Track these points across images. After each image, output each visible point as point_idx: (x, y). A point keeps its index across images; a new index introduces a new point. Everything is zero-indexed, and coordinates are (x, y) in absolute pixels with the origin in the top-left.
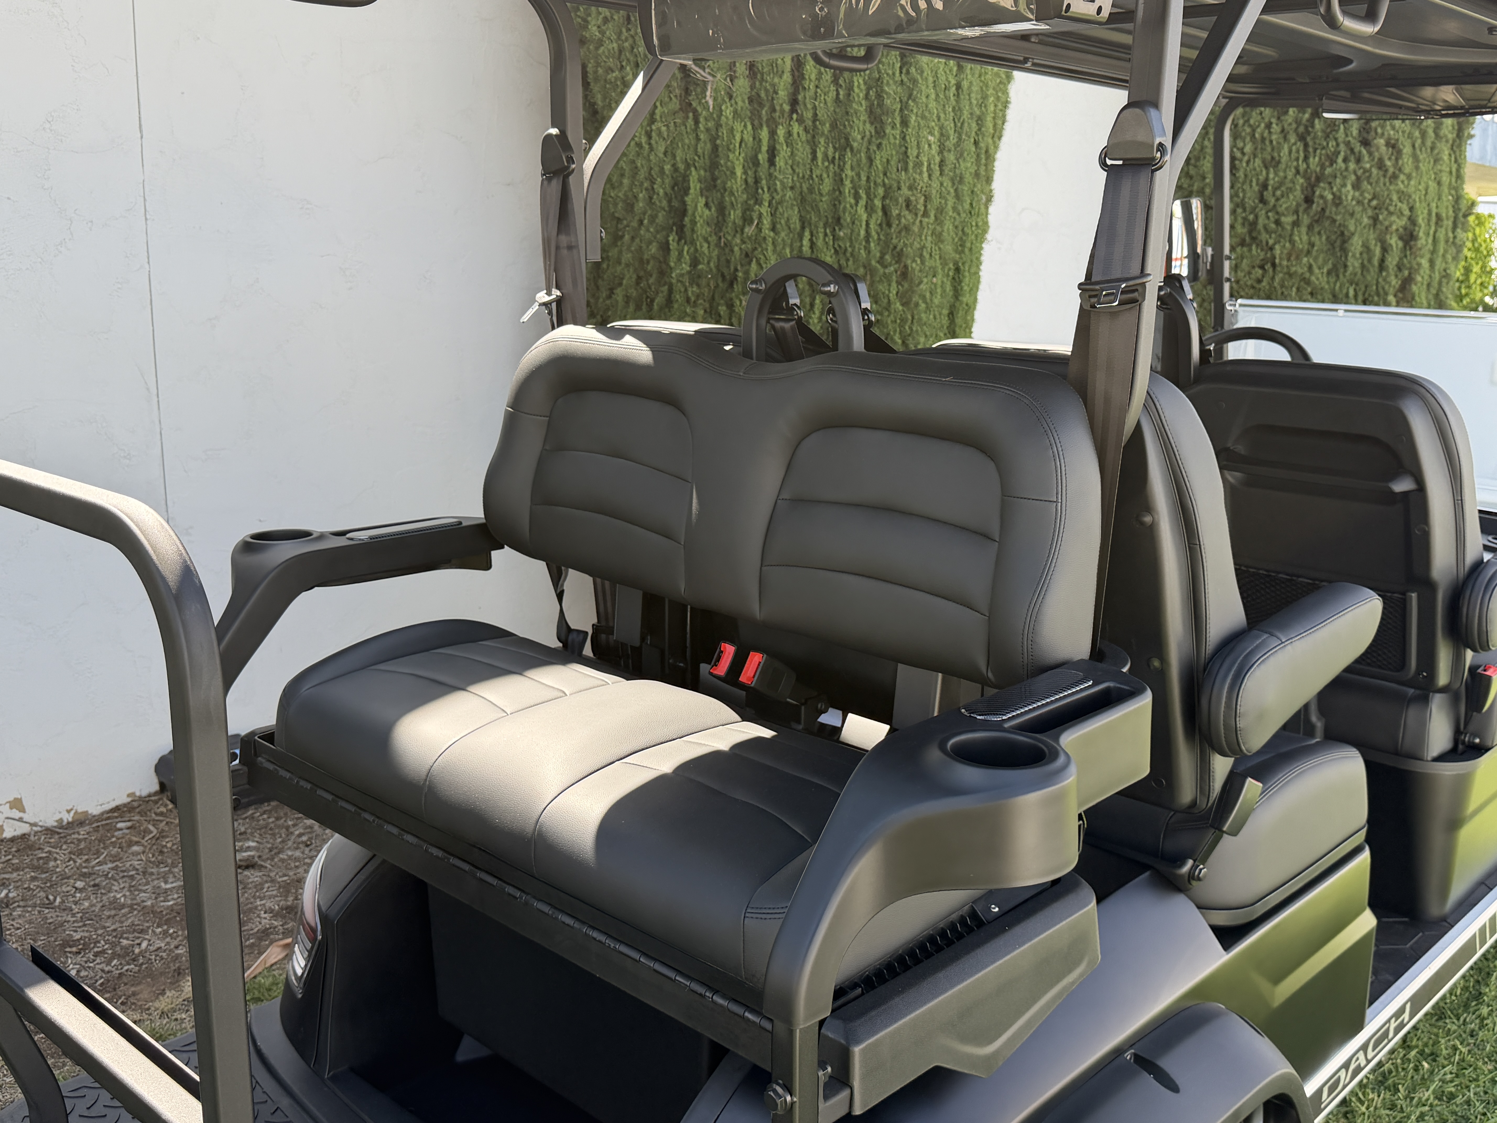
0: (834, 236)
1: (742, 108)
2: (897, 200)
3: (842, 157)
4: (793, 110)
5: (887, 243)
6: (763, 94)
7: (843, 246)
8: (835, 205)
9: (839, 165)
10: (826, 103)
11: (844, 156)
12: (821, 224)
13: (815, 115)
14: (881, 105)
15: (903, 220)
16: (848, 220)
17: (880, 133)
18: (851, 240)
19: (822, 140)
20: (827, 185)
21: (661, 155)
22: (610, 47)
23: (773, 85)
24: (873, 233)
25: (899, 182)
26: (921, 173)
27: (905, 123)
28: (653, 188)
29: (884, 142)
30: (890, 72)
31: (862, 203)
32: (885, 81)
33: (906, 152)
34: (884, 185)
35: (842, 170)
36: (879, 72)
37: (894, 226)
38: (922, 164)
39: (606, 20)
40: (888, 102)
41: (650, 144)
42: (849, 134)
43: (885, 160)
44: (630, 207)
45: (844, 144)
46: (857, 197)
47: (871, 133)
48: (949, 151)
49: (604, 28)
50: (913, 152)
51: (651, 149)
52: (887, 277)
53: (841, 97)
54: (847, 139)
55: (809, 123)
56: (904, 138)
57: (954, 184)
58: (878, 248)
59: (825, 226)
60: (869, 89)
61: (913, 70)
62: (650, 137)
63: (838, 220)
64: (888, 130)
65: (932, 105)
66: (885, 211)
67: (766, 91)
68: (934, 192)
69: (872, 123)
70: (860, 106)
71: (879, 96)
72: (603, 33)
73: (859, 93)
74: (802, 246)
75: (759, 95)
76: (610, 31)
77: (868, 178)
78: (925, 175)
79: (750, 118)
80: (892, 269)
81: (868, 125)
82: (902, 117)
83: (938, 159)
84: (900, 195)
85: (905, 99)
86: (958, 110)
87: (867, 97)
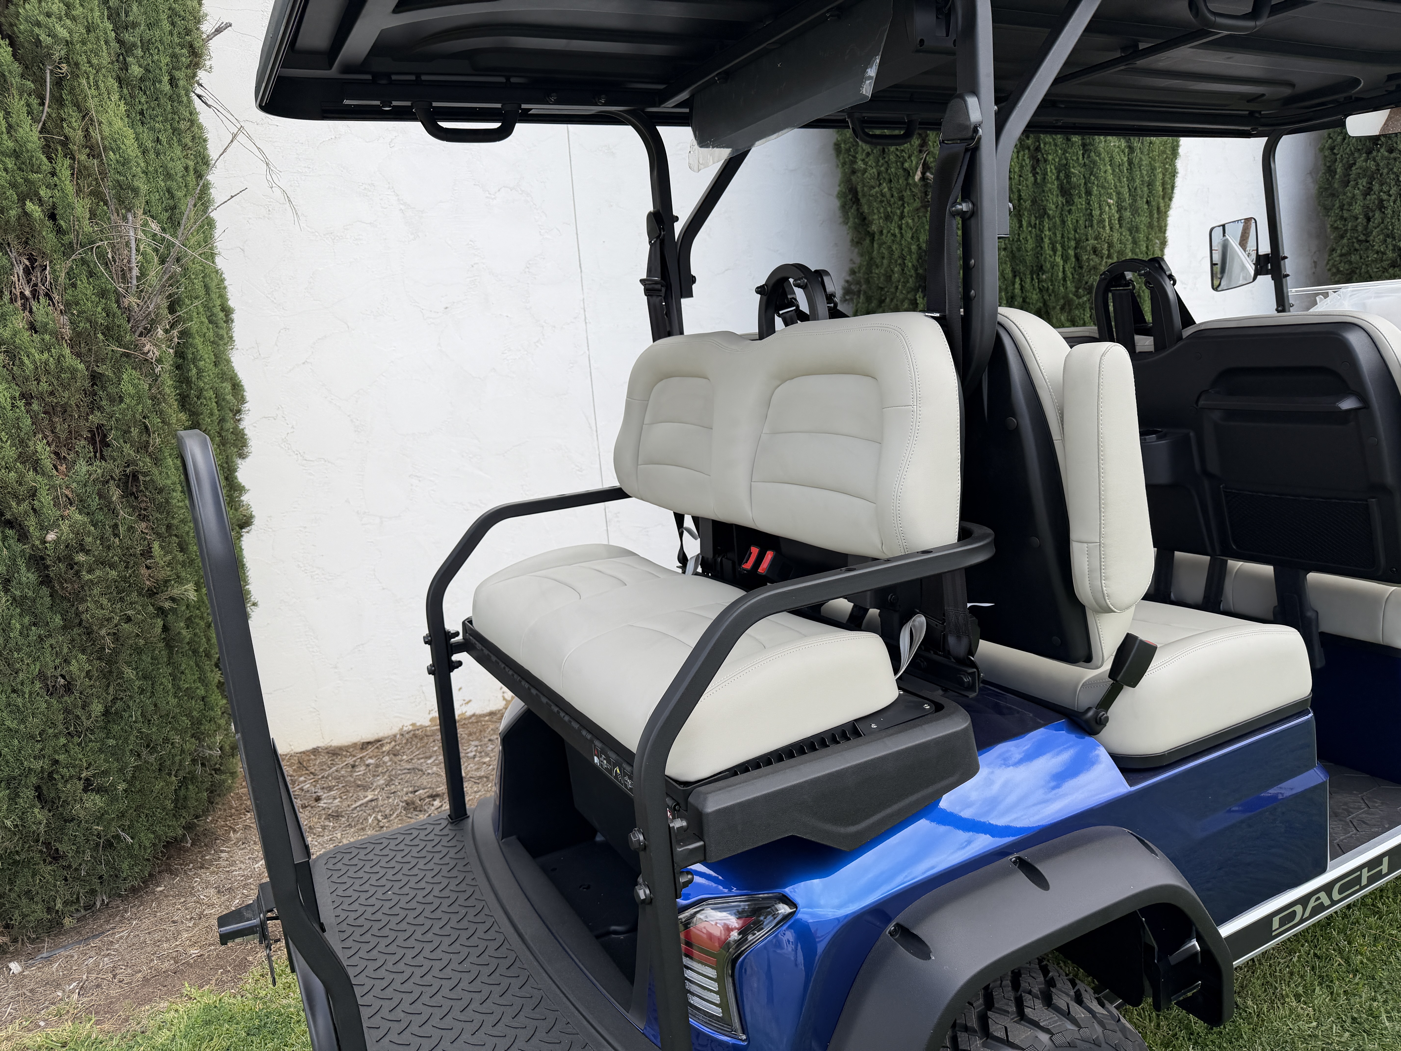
0: (1038, 279)
2: (1086, 248)
3: (1041, 223)
5: (1080, 280)
7: (1045, 285)
8: (1038, 257)
9: (1040, 229)
10: (1027, 186)
11: (1043, 222)
12: (1028, 272)
14: (1068, 183)
15: (1092, 263)
16: (1049, 266)
17: (1070, 202)
18: (1052, 281)
20: (1030, 244)
21: (909, 240)
22: (871, 172)
24: (1069, 275)
25: (1087, 235)
26: (1104, 227)
27: (1089, 193)
28: (904, 263)
29: (1073, 208)
30: (1075, 158)
31: (1059, 253)
32: (1071, 165)
33: (1091, 214)
34: (1075, 239)
35: (1042, 232)
36: (1066, 157)
37: (1085, 267)
38: (1105, 221)
39: (868, 154)
40: (1074, 179)
41: (901, 233)
42: (1046, 206)
43: (1074, 221)
44: (889, 278)
45: (1043, 214)
46: (1054, 250)
47: (1062, 203)
48: (1126, 209)
49: (867, 160)
50: (1096, 213)
51: (902, 236)
52: (1082, 306)
53: (1039, 181)
54: (1044, 209)
56: (1089, 204)
57: (1131, 233)
58: (1073, 285)
59: (1032, 273)
60: (1059, 172)
61: (1092, 154)
62: (901, 228)
63: (1041, 268)
64: (1076, 200)
65: (1110, 177)
66: (1077, 257)
68: (1115, 240)
69: (1063, 196)
70: (1053, 185)
71: (1068, 176)
72: (866, 164)
73: (1051, 176)
74: (1014, 289)
76: (871, 161)
77: (1063, 235)
78: (1108, 228)
80: (1085, 299)
81: (1060, 198)
82: (1086, 188)
83: (1117, 216)
84: (1088, 245)
85: (1087, 176)
86: (1131, 179)
87: (1058, 178)
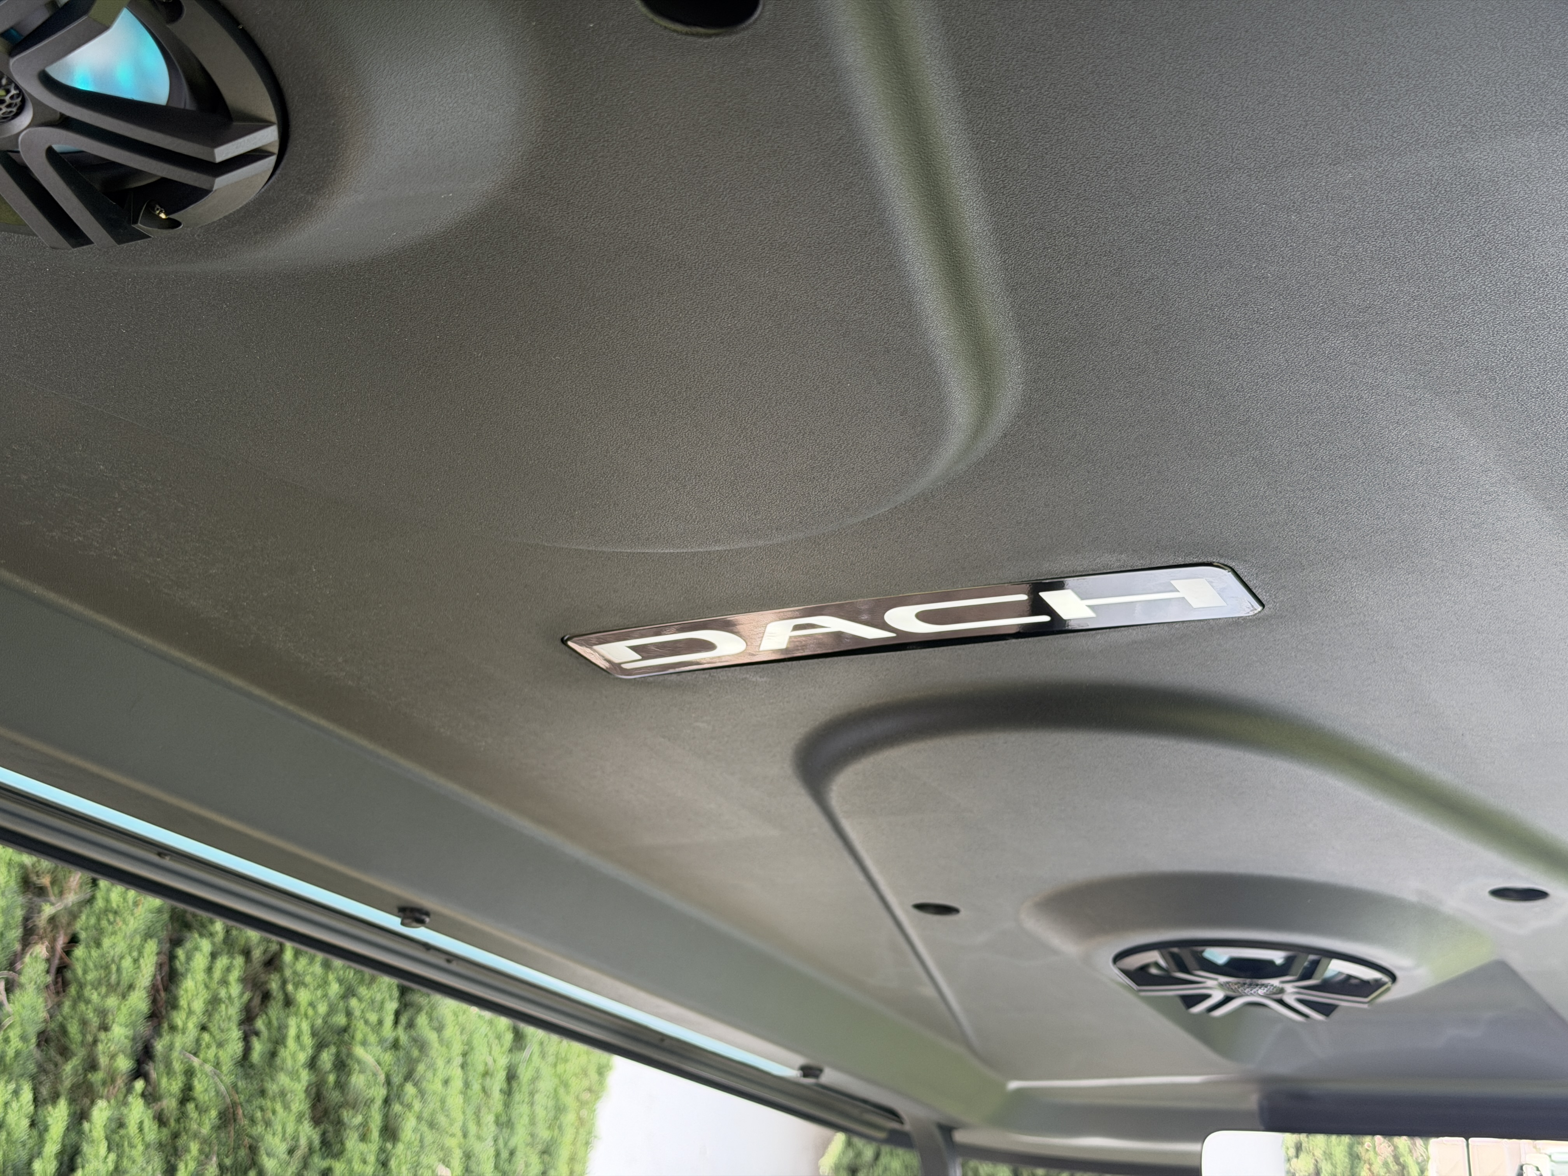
1: (18, 1054)
4: (138, 1072)
6: (73, 1029)
10: (217, 1065)
13: (188, 1089)
14: (341, 1085)
17: (332, 1145)
19: (194, 1147)
23: (103, 1013)
27: (390, 1132)
30: (373, 1018)
32: (359, 1036)
36: (349, 1014)
40: (358, 1081)
42: (260, 1138)
47: (310, 1143)
53: (254, 1056)
54: (253, 1150)
55: (170, 1104)
56: (384, 1164)
60: (320, 1046)
61: (422, 1020)
64: (352, 1142)
65: (455, 1101)
67: (84, 1023)
69: (316, 1121)
70: (295, 1082)
71: (341, 1065)
73: (296, 1053)
75: (64, 1031)
79: (33, 1078)
81: (306, 1125)
82: (386, 1117)
85: (397, 1080)
86: (505, 1123)
87: (312, 1064)
